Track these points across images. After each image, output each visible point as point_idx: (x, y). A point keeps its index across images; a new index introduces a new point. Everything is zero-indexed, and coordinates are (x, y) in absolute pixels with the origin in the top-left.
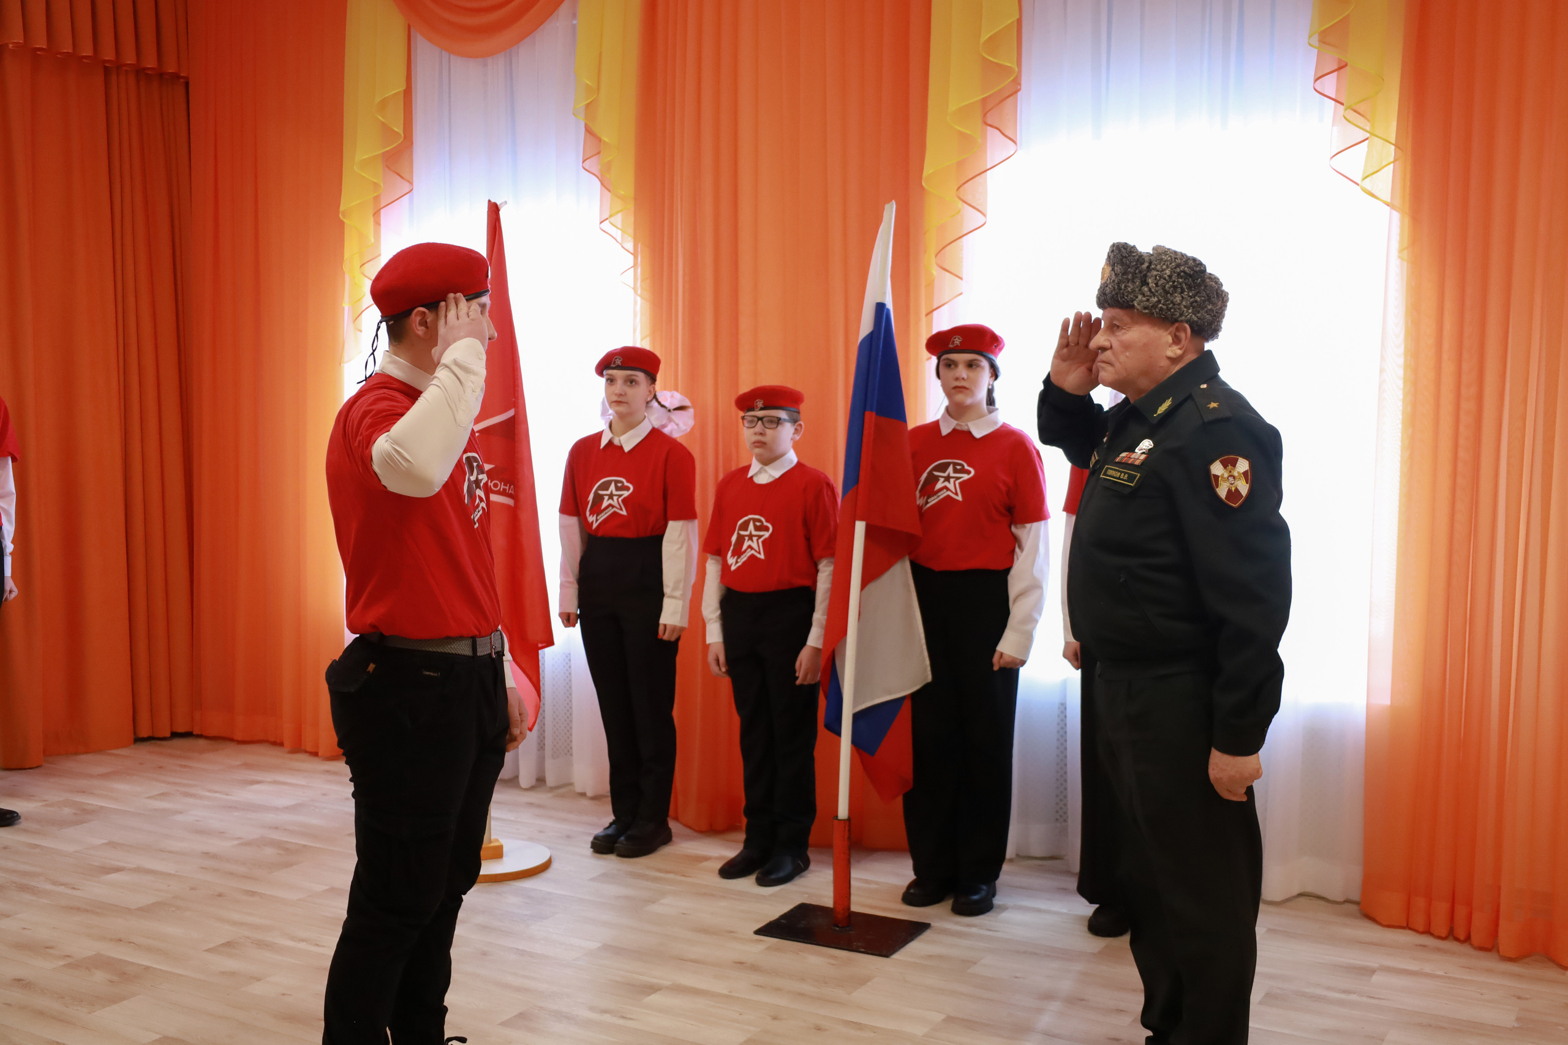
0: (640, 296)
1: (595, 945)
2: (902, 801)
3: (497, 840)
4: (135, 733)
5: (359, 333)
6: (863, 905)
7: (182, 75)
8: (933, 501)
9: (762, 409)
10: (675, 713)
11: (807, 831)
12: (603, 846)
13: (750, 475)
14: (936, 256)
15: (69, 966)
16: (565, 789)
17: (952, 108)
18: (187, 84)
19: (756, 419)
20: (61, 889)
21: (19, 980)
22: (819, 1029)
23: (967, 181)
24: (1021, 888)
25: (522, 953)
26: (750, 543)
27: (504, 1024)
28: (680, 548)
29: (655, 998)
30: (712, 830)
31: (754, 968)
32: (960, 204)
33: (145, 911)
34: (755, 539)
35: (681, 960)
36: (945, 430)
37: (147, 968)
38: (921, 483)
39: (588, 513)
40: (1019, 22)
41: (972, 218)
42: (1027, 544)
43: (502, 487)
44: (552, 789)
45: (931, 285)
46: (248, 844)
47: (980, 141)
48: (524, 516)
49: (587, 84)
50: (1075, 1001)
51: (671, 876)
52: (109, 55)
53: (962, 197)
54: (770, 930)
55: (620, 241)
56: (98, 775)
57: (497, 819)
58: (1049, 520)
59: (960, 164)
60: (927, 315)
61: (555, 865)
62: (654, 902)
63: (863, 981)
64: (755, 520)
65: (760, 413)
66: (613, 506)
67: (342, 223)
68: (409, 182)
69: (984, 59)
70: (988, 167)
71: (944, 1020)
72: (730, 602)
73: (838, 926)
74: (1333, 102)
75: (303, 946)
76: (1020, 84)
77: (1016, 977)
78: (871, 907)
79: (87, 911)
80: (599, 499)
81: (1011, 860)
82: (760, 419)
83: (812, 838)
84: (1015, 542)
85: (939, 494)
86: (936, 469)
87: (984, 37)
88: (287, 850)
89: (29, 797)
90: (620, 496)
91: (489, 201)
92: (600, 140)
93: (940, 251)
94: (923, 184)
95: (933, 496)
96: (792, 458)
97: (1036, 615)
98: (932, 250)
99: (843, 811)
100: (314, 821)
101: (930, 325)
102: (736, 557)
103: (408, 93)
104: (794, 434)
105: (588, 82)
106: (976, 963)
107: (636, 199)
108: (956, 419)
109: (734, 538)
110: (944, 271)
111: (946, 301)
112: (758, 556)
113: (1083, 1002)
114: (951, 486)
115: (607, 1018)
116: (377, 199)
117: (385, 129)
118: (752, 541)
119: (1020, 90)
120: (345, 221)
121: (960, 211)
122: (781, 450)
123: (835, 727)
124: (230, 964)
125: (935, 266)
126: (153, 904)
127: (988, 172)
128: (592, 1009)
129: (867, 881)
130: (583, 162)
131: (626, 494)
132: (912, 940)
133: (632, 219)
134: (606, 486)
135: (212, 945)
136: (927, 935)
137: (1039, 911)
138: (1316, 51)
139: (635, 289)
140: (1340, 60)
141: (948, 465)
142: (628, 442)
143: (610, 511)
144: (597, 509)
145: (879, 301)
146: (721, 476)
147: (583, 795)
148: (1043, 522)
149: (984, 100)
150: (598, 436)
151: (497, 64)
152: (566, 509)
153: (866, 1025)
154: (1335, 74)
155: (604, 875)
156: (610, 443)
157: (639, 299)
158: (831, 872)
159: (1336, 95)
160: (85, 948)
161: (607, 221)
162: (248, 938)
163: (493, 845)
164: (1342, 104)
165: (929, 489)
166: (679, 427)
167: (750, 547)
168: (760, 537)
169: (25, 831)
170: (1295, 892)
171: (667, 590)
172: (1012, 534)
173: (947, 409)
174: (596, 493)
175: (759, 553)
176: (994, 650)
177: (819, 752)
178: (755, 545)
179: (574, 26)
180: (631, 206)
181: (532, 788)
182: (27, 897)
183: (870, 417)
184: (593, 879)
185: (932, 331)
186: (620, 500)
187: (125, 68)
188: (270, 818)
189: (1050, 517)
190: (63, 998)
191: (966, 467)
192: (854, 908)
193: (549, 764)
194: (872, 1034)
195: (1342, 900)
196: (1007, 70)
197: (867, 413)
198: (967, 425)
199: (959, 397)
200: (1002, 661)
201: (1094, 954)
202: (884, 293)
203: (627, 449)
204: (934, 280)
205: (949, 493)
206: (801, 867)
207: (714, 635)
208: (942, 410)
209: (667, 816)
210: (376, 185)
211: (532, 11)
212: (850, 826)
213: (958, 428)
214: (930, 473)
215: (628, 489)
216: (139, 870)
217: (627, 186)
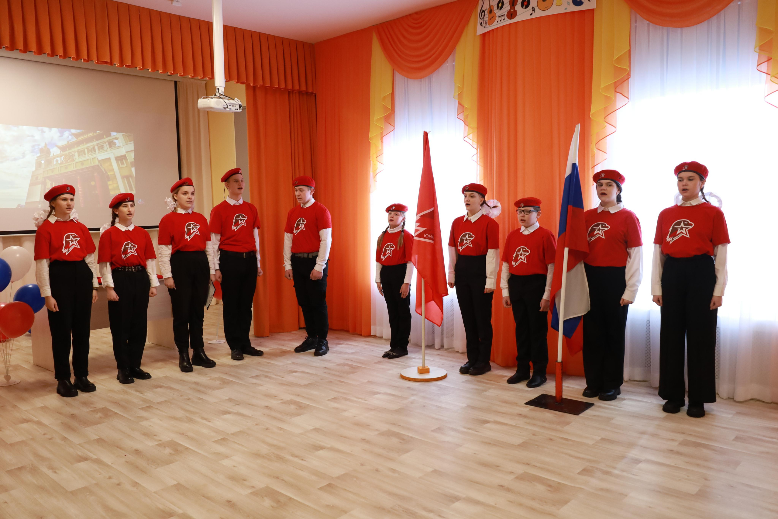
0: (480, 165)
1: (464, 405)
2: (582, 353)
3: (427, 367)
4: (299, 326)
5: (376, 182)
6: (567, 396)
7: (314, 92)
8: (593, 239)
9: (523, 207)
10: (493, 321)
11: (545, 367)
12: (464, 371)
13: (521, 232)
14: (596, 145)
15: (282, 403)
16: (451, 350)
17: (602, 86)
18: (315, 96)
19: (521, 211)
20: (278, 377)
21: (267, 407)
22: (551, 440)
23: (608, 115)
24: (631, 392)
25: (438, 407)
26: (521, 257)
27: (432, 431)
28: (493, 260)
29: (488, 425)
30: (506, 366)
31: (525, 416)
32: (606, 124)
33: (306, 386)
34: (523, 255)
35: (497, 412)
36: (599, 211)
37: (308, 405)
38: (589, 232)
39: (458, 246)
40: (630, 51)
41: (610, 129)
42: (633, 256)
43: (429, 236)
44: (446, 349)
45: (594, 156)
46: (339, 365)
47: (614, 99)
48: (437, 247)
49: (459, 86)
50: (654, 435)
51: (492, 382)
52: (290, 87)
53: (606, 121)
54: (531, 403)
55: (471, 144)
56: (287, 340)
57: (427, 359)
58: (643, 246)
59: (605, 108)
60: (592, 168)
61: (448, 377)
62: (486, 391)
63: (568, 423)
64: (523, 248)
65: (523, 209)
66: (467, 243)
67: (370, 142)
68: (393, 126)
69: (615, 66)
70: (617, 109)
71: (600, 439)
72: (513, 281)
73: (557, 403)
74: (766, 74)
75: (360, 400)
76: (630, 75)
77: (630, 425)
78: (570, 396)
79: (287, 385)
80: (462, 240)
81: (627, 381)
82: (523, 211)
83: (547, 370)
84: (628, 255)
85: (596, 236)
86: (594, 226)
87: (615, 58)
88: (353, 367)
89: (266, 346)
90: (470, 239)
91: (424, 131)
92: (464, 107)
93: (597, 143)
94: (591, 117)
95: (594, 237)
96: (537, 225)
97: (637, 284)
98: (594, 142)
99: (559, 359)
100: (362, 358)
101: (594, 171)
102: (515, 262)
103: (393, 94)
104: (537, 216)
105: (459, 85)
106: (613, 419)
107: (477, 128)
108: (604, 207)
109: (514, 255)
110: (598, 150)
111: (600, 162)
112: (524, 262)
113: (658, 436)
114: (600, 233)
115: (470, 431)
116: (382, 133)
117: (385, 108)
118: (522, 256)
119: (630, 77)
120: (371, 141)
121: (605, 127)
122: (532, 222)
123: (556, 327)
124: (336, 405)
125: (595, 148)
126: (309, 384)
127: (617, 111)
128: (465, 427)
129: (568, 387)
130: (457, 115)
131: (472, 239)
132: (587, 409)
133: (476, 135)
134: (465, 236)
135: (329, 399)
136: (593, 407)
137: (638, 401)
138: (758, 54)
139: (477, 162)
140: (768, 57)
141: (599, 224)
142: (473, 219)
143: (466, 245)
144: (462, 244)
145: (574, 163)
146: (511, 231)
147: (458, 352)
148: (641, 246)
149: (615, 82)
150: (464, 217)
151: (425, 81)
152: (450, 244)
153: (569, 439)
154: (767, 62)
155: (467, 381)
156: (467, 219)
157: (479, 166)
158: (555, 383)
159: (767, 71)
160: (288, 397)
161: (467, 137)
162: (341, 396)
163: (426, 368)
164: (770, 75)
165: (592, 234)
166: (495, 214)
167: (521, 258)
168: (525, 254)
169: (265, 357)
170: (749, 397)
171: (487, 275)
172: (627, 252)
173: (601, 203)
174: (461, 238)
175: (525, 261)
176: (621, 298)
177: (548, 337)
178: (523, 258)
179: (454, 65)
180: (476, 131)
181: (439, 349)
182: (267, 379)
183: (570, 207)
184: (462, 382)
185: (594, 172)
186: (470, 241)
187: (295, 91)
188: (346, 356)
189: (643, 245)
190: (281, 413)
191: (607, 225)
192: (563, 397)
193: (445, 340)
194: (572, 443)
195: (770, 402)
196: (626, 70)
197: (569, 206)
198: (608, 209)
199: (605, 198)
200: (623, 302)
201: (662, 418)
202: (576, 159)
203: (473, 222)
204: (595, 155)
205: (600, 235)
206: (543, 381)
207: (505, 293)
208: (599, 204)
209: (489, 360)
210: (382, 128)
211: (439, 60)
212: (562, 365)
213: (605, 210)
214: (592, 228)
215: (473, 237)
216: (303, 372)
217: (474, 124)
